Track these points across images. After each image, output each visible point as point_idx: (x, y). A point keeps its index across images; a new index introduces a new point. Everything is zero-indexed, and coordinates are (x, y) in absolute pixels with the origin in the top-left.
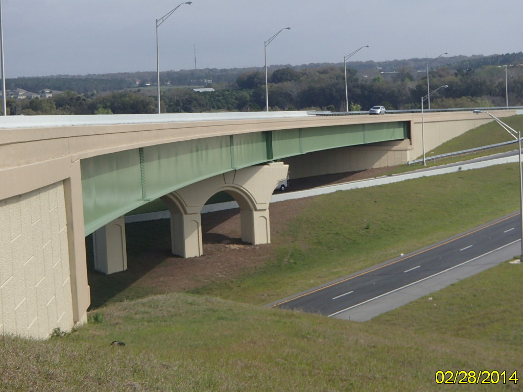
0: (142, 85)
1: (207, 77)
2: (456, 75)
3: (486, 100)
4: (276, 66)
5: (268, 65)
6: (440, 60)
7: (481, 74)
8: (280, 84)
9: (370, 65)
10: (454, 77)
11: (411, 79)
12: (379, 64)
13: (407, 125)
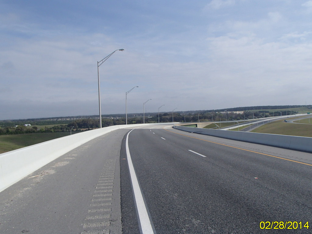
0: (136, 116)
1: (149, 114)
2: (201, 114)
3: (207, 120)
4: (165, 112)
5: (159, 112)
6: (196, 111)
7: (206, 115)
8: (165, 116)
9: (182, 112)
10: (200, 115)
11: (192, 115)
12: (184, 112)
13: (196, 125)
